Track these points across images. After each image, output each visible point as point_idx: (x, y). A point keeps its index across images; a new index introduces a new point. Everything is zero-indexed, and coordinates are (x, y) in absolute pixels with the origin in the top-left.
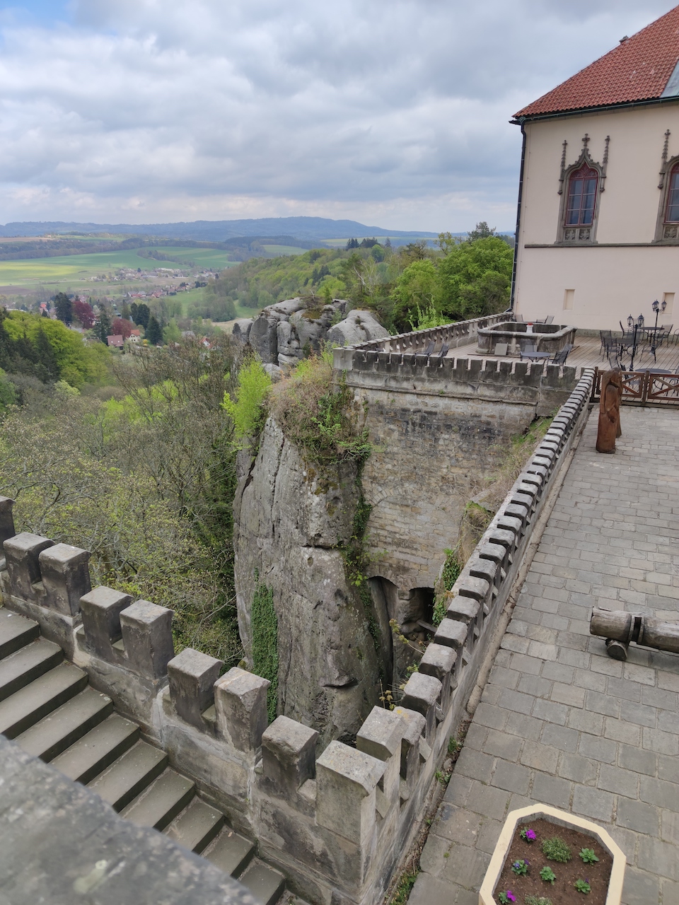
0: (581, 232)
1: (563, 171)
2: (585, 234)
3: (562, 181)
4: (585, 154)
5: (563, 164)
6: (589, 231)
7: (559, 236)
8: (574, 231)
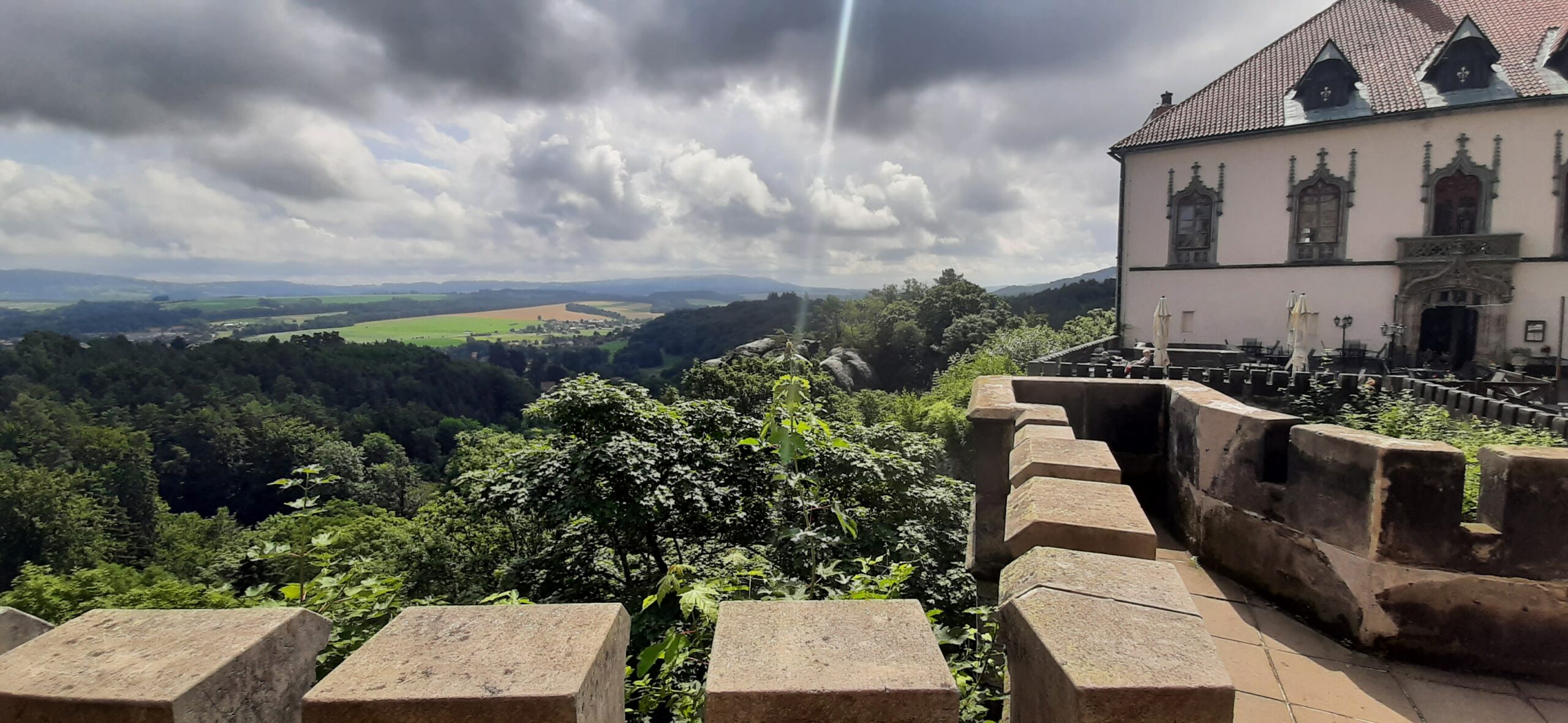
0: (1196, 254)
1: (1171, 198)
2: (1201, 256)
3: (1169, 205)
4: (1196, 180)
5: (1171, 190)
6: (1206, 254)
7: (1170, 258)
8: (1188, 255)
